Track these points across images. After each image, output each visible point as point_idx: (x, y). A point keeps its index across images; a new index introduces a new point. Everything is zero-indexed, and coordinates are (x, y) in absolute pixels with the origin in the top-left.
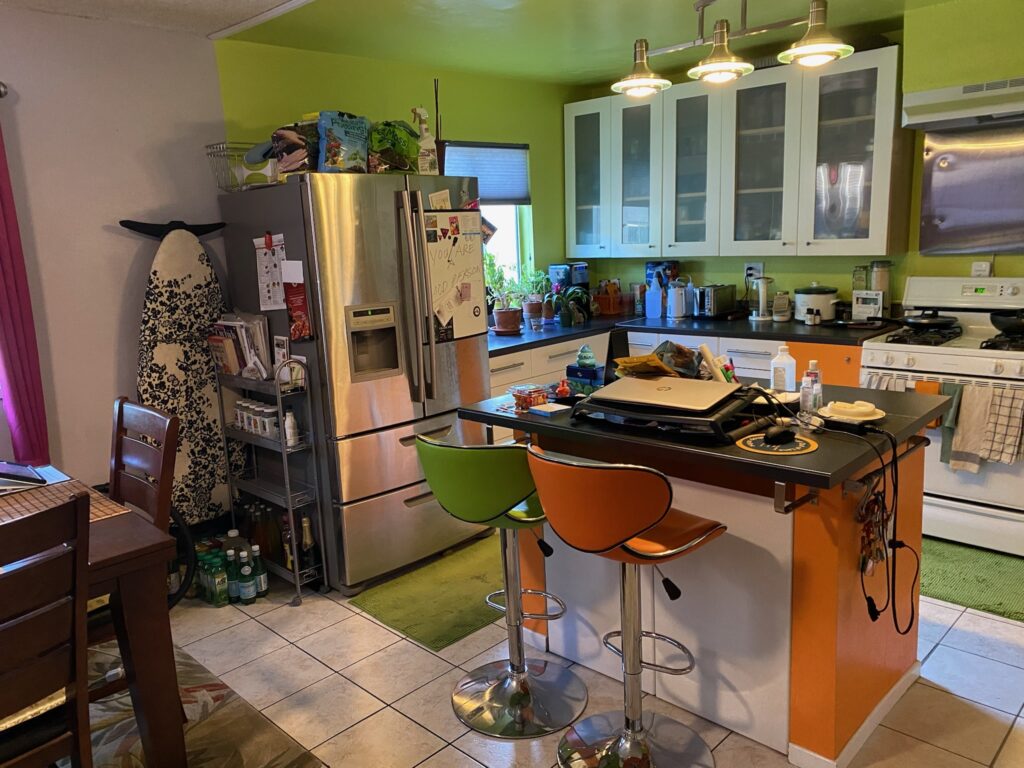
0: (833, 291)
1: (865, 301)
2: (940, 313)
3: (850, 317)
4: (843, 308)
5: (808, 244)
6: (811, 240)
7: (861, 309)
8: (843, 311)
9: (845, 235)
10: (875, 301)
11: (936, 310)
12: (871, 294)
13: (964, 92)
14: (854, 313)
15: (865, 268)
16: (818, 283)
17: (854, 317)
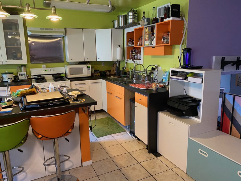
0: (12, 73)
1: (22, 75)
2: (41, 76)
3: (18, 79)
4: (16, 77)
5: (6, 61)
6: (7, 60)
7: (21, 77)
8: (16, 78)
9: (16, 59)
10: (24, 75)
11: (40, 75)
12: (23, 73)
13: (40, 29)
14: (19, 78)
15: (19, 67)
16: (8, 71)
17: (19, 79)
